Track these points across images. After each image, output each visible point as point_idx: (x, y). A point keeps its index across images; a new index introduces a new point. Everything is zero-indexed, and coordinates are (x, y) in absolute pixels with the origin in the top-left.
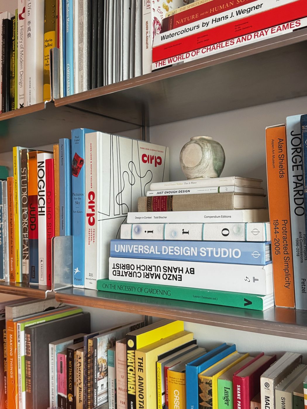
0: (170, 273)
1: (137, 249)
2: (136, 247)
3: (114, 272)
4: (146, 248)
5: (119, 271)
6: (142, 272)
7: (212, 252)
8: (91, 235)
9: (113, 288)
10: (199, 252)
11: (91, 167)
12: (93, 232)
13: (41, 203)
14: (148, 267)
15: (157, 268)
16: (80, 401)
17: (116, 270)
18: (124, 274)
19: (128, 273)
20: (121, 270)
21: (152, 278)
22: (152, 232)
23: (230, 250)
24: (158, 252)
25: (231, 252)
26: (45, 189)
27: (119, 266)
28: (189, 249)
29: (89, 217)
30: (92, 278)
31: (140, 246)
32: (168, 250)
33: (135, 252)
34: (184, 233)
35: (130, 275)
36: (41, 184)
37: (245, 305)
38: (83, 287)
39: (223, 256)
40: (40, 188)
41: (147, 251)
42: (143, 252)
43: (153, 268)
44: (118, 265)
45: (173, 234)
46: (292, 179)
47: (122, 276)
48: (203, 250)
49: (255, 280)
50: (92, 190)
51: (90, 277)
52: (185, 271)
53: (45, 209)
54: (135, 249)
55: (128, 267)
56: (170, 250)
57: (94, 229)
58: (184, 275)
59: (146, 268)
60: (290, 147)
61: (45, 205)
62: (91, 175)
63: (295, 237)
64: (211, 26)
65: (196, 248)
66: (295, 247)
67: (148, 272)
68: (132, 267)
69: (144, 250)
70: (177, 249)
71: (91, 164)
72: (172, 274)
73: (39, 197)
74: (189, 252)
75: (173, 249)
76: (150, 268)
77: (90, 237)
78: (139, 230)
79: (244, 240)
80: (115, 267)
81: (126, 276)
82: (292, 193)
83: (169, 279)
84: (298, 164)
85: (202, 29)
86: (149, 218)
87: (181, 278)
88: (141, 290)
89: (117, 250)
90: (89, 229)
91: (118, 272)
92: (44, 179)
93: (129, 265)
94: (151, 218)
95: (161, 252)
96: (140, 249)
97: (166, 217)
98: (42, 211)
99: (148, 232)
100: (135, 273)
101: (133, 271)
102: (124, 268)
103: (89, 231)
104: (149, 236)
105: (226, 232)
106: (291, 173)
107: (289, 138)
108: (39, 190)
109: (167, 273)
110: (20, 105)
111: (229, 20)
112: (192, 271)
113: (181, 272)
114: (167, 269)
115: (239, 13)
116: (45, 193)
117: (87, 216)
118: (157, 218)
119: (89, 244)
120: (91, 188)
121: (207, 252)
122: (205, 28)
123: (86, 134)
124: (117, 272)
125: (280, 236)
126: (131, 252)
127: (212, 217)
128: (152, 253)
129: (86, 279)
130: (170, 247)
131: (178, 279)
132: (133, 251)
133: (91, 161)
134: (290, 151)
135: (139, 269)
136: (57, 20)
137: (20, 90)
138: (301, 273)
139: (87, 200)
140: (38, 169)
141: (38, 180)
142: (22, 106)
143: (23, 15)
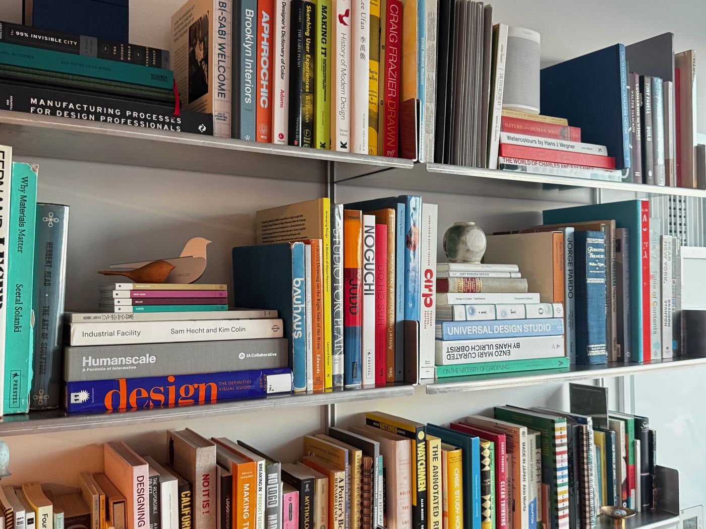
0: (501, 349)
1: (471, 330)
2: (470, 329)
3: (449, 356)
4: (480, 328)
5: (454, 354)
6: (476, 352)
7: (532, 327)
8: (427, 317)
9: (455, 372)
10: (523, 329)
11: (429, 242)
12: (430, 315)
13: (369, 279)
14: (482, 347)
15: (490, 346)
17: (451, 353)
18: (459, 357)
19: (463, 355)
20: (455, 353)
21: (486, 356)
22: (485, 312)
23: (544, 325)
24: (491, 331)
25: (545, 327)
26: (374, 262)
27: (454, 349)
28: (516, 327)
29: (425, 298)
30: (429, 365)
31: (473, 327)
32: (499, 328)
33: (469, 333)
34: (512, 312)
35: (465, 357)
36: (369, 254)
37: (560, 365)
39: (540, 330)
40: (368, 260)
41: (480, 331)
42: (477, 333)
43: (487, 347)
44: (452, 348)
45: (503, 314)
46: (567, 272)
47: (457, 358)
48: (526, 326)
49: (558, 346)
50: (429, 268)
51: (426, 366)
52: (513, 346)
53: (373, 287)
54: (469, 330)
55: (463, 348)
56: (501, 329)
57: (431, 311)
58: (512, 350)
59: (480, 348)
60: (567, 249)
61: (374, 283)
62: (429, 251)
63: (568, 313)
65: (521, 326)
66: (567, 320)
67: (482, 351)
68: (467, 349)
69: (477, 330)
70: (506, 327)
71: (429, 238)
72: (502, 350)
73: (365, 271)
74: (516, 329)
75: (503, 328)
76: (484, 347)
77: (427, 320)
78: (473, 311)
79: (552, 317)
80: (450, 350)
81: (461, 358)
82: (567, 282)
83: (500, 355)
84: (571, 262)
86: (469, 299)
87: (510, 353)
88: (483, 369)
89: (451, 333)
90: (426, 312)
91: (453, 356)
92: (374, 248)
93: (464, 347)
94: (471, 299)
95: (493, 331)
96: (473, 330)
97: (484, 299)
98: (370, 290)
99: (482, 313)
100: (470, 354)
101: (468, 353)
102: (458, 350)
103: (425, 314)
104: (483, 317)
105: (541, 311)
106: (567, 268)
107: (567, 243)
108: (365, 262)
109: (498, 350)
110: (341, 143)
112: (518, 346)
113: (510, 347)
114: (499, 346)
115: (562, 145)
116: (373, 267)
117: (423, 296)
118: (477, 299)
119: (425, 328)
120: (429, 265)
121: (529, 328)
123: (423, 204)
124: (451, 356)
126: (465, 333)
127: (520, 299)
128: (485, 332)
129: (422, 367)
130: (500, 326)
131: (507, 354)
132: (467, 333)
133: (429, 235)
134: (567, 252)
135: (473, 350)
136: (383, 51)
137: (342, 124)
138: (571, 339)
139: (424, 279)
140: (366, 235)
141: (366, 248)
142: (344, 146)
143: (345, 19)
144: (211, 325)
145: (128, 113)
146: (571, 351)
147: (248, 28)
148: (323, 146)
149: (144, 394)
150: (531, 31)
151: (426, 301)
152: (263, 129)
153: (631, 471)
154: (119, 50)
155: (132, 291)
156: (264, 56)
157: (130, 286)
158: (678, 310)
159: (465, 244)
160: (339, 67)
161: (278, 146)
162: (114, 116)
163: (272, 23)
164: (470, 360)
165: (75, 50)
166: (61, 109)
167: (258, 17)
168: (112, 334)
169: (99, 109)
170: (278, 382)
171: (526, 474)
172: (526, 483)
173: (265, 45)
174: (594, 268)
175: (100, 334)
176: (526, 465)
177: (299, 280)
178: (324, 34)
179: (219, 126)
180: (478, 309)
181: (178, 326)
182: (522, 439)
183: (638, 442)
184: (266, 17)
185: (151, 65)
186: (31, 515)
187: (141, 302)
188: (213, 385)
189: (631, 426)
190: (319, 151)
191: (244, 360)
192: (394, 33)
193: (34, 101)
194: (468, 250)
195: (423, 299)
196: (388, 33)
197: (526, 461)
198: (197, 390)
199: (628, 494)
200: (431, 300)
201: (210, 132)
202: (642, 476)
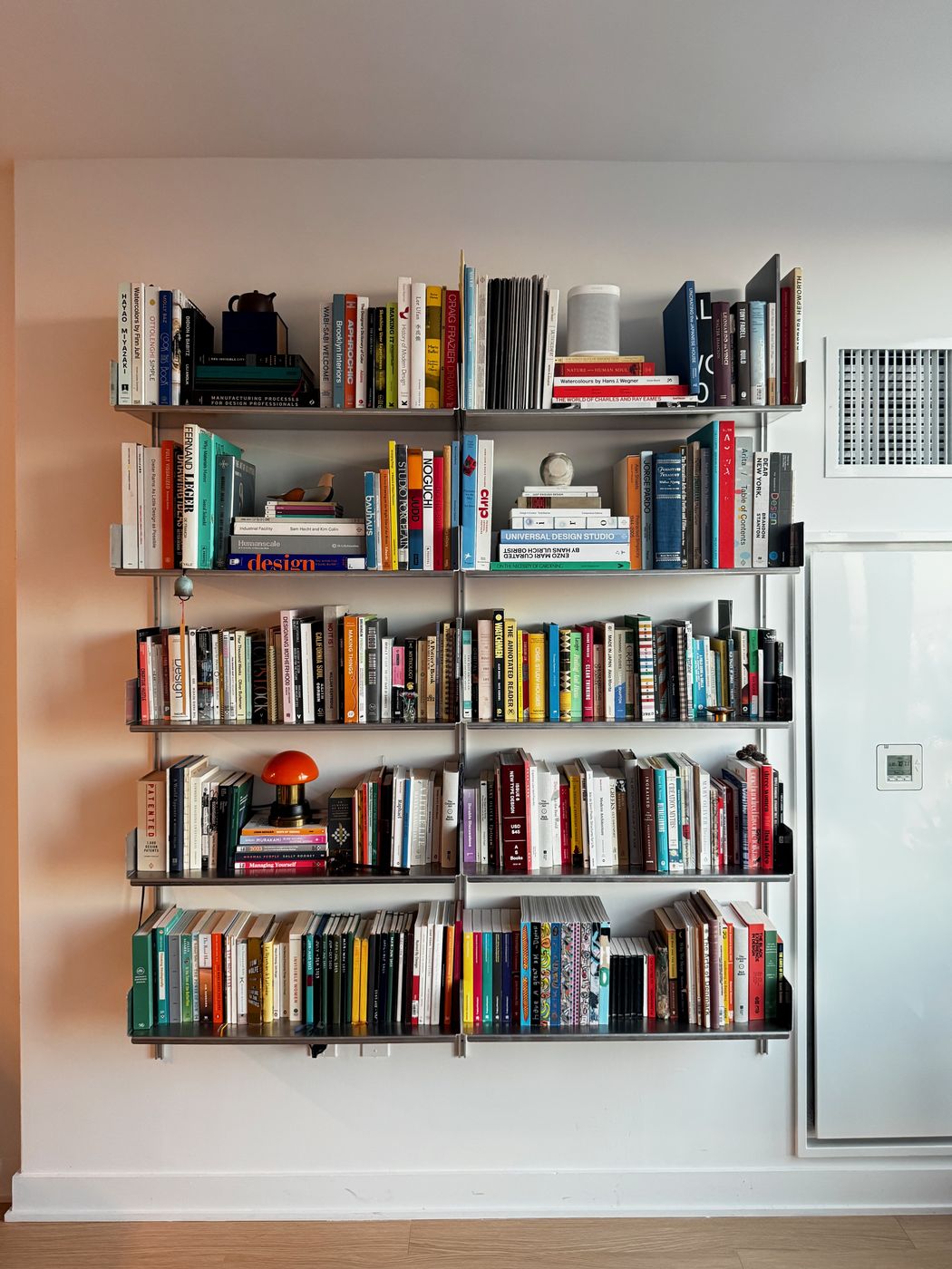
0: (559, 553)
2: (527, 535)
3: (505, 556)
4: (538, 535)
5: (511, 554)
6: (533, 554)
7: (593, 537)
8: (483, 525)
10: (583, 537)
11: (485, 469)
12: (486, 523)
13: (428, 496)
14: (539, 550)
15: (547, 550)
16: (432, 682)
17: (508, 553)
18: (515, 556)
20: (513, 554)
21: (543, 557)
22: (543, 523)
24: (548, 538)
25: (607, 536)
26: (432, 484)
27: (511, 550)
28: (575, 535)
29: (481, 511)
30: (484, 561)
31: (531, 534)
32: (558, 536)
33: (526, 539)
34: (571, 524)
35: (522, 557)
36: (428, 479)
38: (473, 569)
40: (427, 483)
41: (538, 538)
42: (534, 539)
43: (544, 550)
44: (509, 550)
45: (562, 525)
46: (643, 491)
47: (513, 558)
49: (623, 552)
50: (485, 488)
51: (481, 561)
52: (571, 550)
53: (431, 502)
55: (520, 550)
57: (487, 521)
58: (570, 554)
59: (537, 550)
60: (643, 470)
61: (433, 499)
62: (485, 476)
63: (643, 526)
64: (602, 384)
65: (581, 534)
66: (643, 532)
67: (539, 553)
69: (535, 537)
70: (565, 535)
71: (485, 466)
73: (424, 491)
74: (575, 537)
75: (562, 535)
76: (541, 550)
77: (483, 527)
78: (531, 522)
79: (609, 528)
80: (506, 551)
81: (518, 558)
82: (643, 499)
83: (557, 557)
85: (594, 384)
87: (568, 556)
89: (508, 538)
90: (481, 521)
92: (432, 475)
95: (551, 538)
96: (531, 537)
98: (427, 504)
99: (540, 523)
100: (527, 555)
101: (525, 554)
102: (516, 551)
103: (481, 523)
104: (541, 527)
105: (604, 523)
106: (643, 487)
107: (643, 465)
108: (425, 484)
109: (556, 553)
110: (403, 402)
111: (615, 384)
112: (578, 550)
113: (568, 551)
114: (556, 550)
115: (622, 381)
116: (432, 488)
119: (481, 533)
120: (485, 486)
121: (589, 537)
122: (597, 384)
123: (478, 440)
124: (509, 555)
125: (634, 526)
126: (522, 539)
128: (543, 539)
130: (559, 534)
131: (565, 556)
132: (524, 538)
133: (485, 464)
134: (643, 473)
135: (530, 552)
136: (443, 331)
137: (403, 388)
138: (646, 548)
139: (480, 497)
140: (424, 465)
141: (425, 475)
142: (404, 404)
143: (405, 315)
144: (316, 526)
145: (266, 398)
146: (647, 558)
147: (339, 333)
148: (391, 405)
149: (270, 563)
150: (600, 286)
151: (482, 514)
152: (349, 399)
153: (753, 679)
154: (269, 359)
155: (276, 506)
156: (350, 350)
157: (275, 503)
158: (785, 523)
159: (548, 471)
160: (400, 348)
161: (359, 409)
162: (257, 401)
163: (355, 327)
164: (526, 560)
165: (243, 364)
166: (228, 401)
167: (345, 324)
168: (256, 529)
169: (249, 398)
170: (356, 563)
171: (613, 661)
172: (612, 669)
173: (350, 343)
174: (663, 485)
175: (249, 529)
176: (612, 654)
177: (370, 497)
178: (392, 327)
179: (324, 400)
180: (535, 521)
181: (294, 526)
182: (607, 633)
183: (761, 652)
184: (351, 323)
185: (288, 366)
186: (232, 635)
187: (281, 512)
188: (312, 562)
189: (755, 637)
190: (389, 410)
191: (335, 549)
192: (453, 316)
193: (213, 398)
194: (550, 476)
195: (479, 512)
196: (447, 316)
197: (613, 651)
198: (302, 564)
199: (750, 700)
200: (487, 513)
201: (317, 405)
202: (764, 685)
